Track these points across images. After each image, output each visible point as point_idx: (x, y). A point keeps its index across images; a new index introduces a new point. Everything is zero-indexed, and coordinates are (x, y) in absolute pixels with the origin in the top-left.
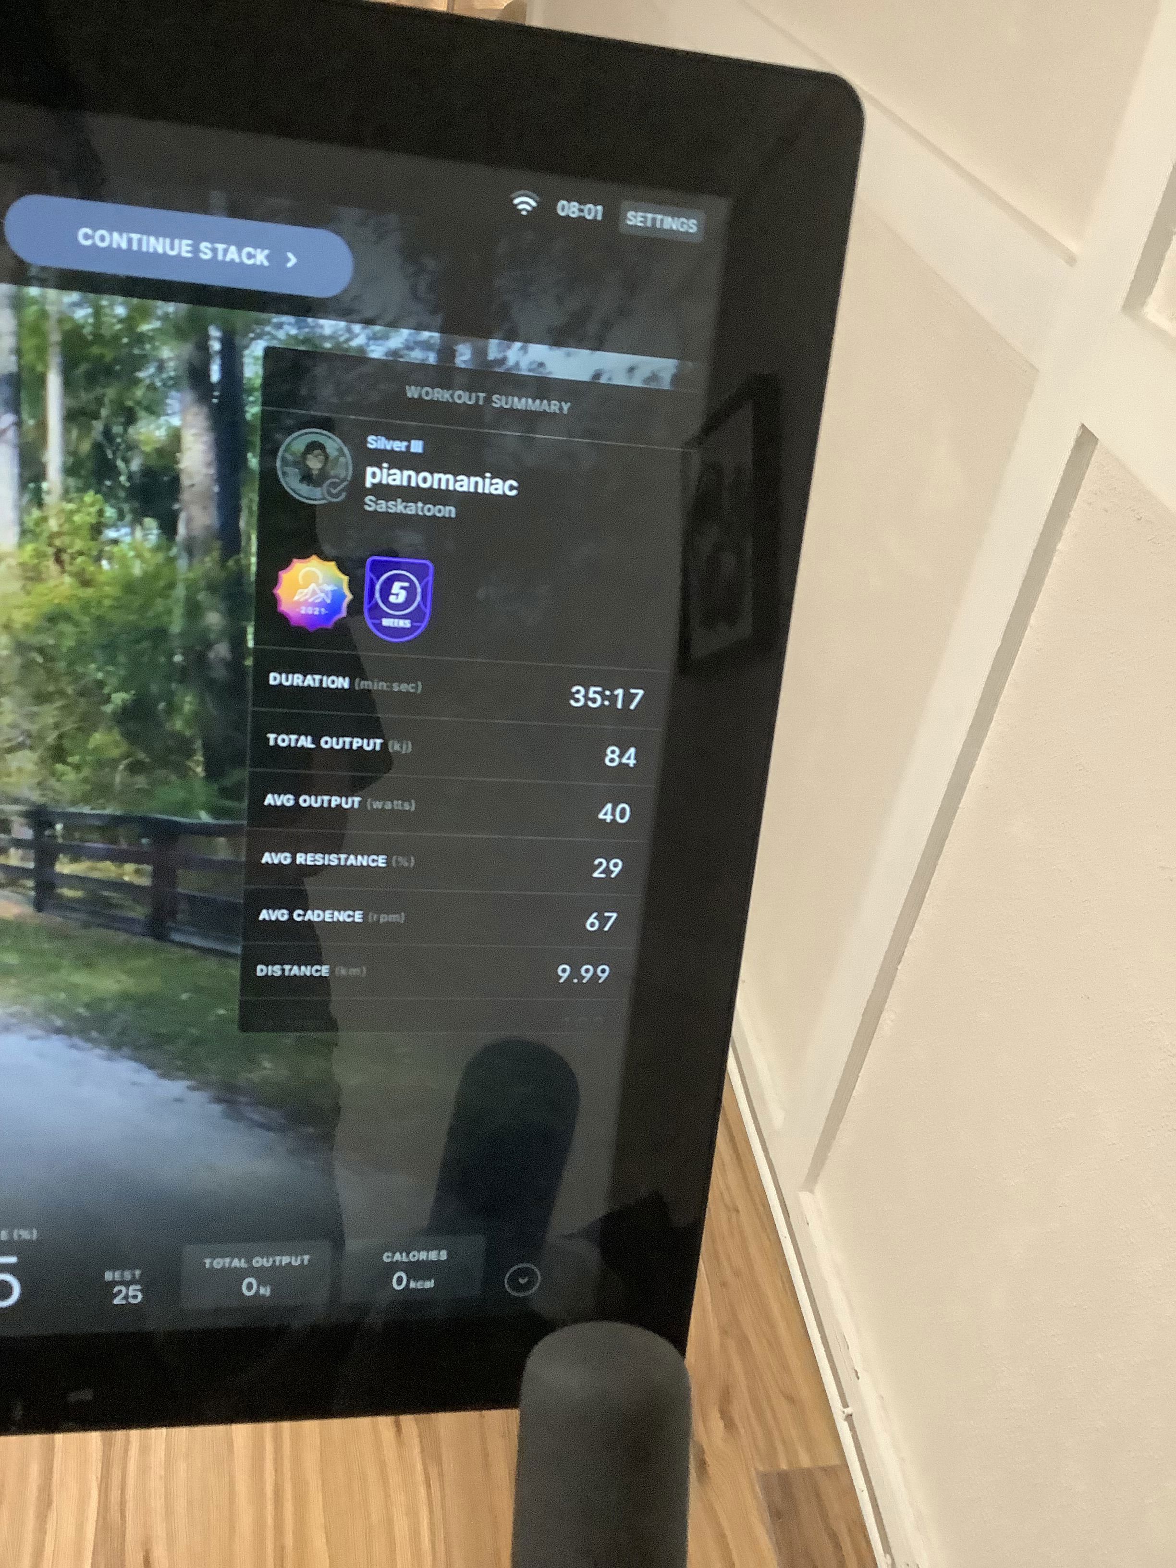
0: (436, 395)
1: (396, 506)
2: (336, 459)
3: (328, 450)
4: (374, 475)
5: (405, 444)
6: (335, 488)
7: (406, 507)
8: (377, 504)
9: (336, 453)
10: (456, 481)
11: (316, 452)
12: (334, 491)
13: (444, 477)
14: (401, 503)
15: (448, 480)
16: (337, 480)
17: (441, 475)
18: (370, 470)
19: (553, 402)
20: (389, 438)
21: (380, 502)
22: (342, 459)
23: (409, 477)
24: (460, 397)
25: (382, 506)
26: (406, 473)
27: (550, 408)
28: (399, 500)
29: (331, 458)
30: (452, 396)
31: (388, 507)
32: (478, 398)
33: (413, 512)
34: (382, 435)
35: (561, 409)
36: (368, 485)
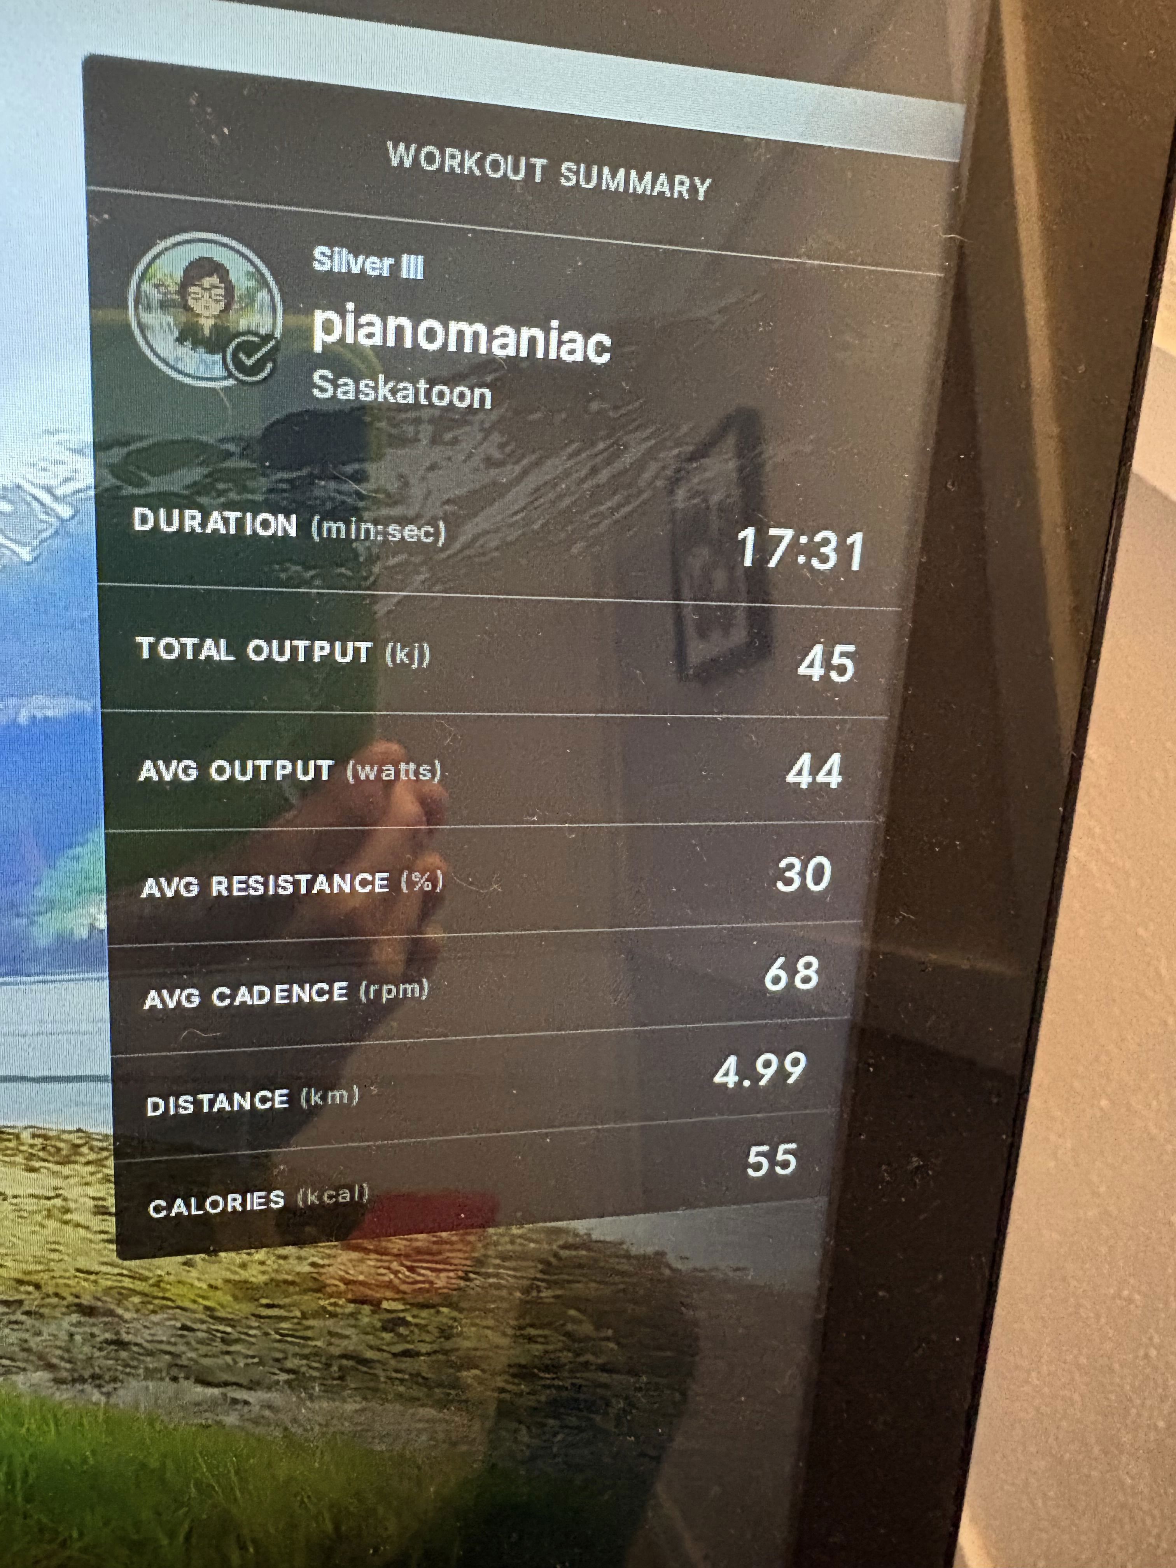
0: (448, 162)
1: (375, 389)
2: (251, 297)
3: (233, 277)
4: (328, 328)
5: (388, 261)
6: (249, 356)
7: (394, 392)
8: (336, 386)
9: (252, 284)
10: (491, 338)
11: (207, 282)
12: (249, 362)
13: (468, 330)
14: (386, 383)
15: (476, 336)
16: (256, 339)
17: (463, 326)
18: (320, 316)
19: (678, 178)
20: (355, 252)
21: (341, 381)
22: (263, 296)
23: (400, 330)
24: (495, 166)
25: (347, 390)
26: (393, 322)
27: (672, 188)
28: (381, 377)
29: (237, 293)
30: (480, 163)
31: (357, 391)
32: (531, 168)
33: (411, 400)
34: (342, 246)
35: (693, 190)
36: (318, 348)
